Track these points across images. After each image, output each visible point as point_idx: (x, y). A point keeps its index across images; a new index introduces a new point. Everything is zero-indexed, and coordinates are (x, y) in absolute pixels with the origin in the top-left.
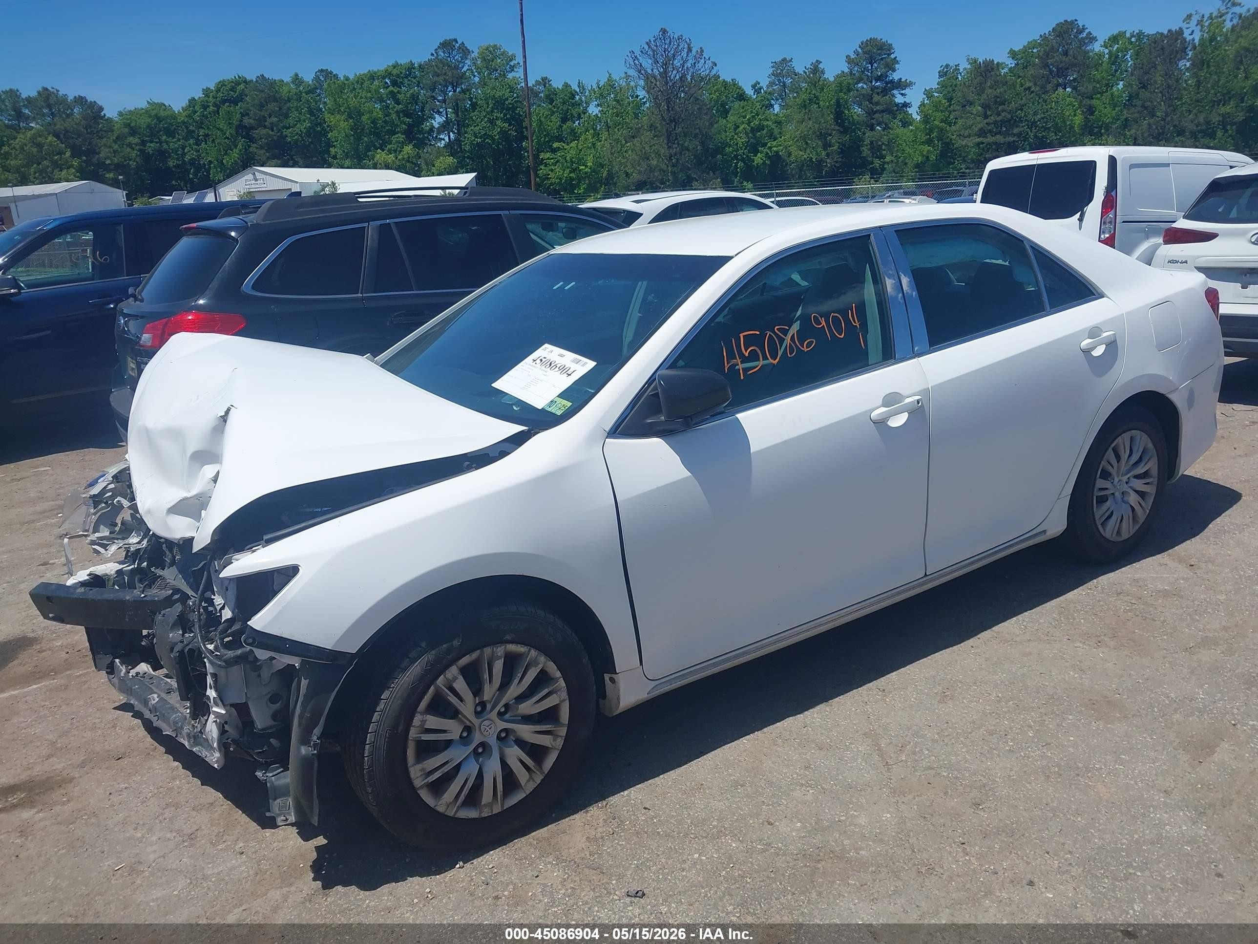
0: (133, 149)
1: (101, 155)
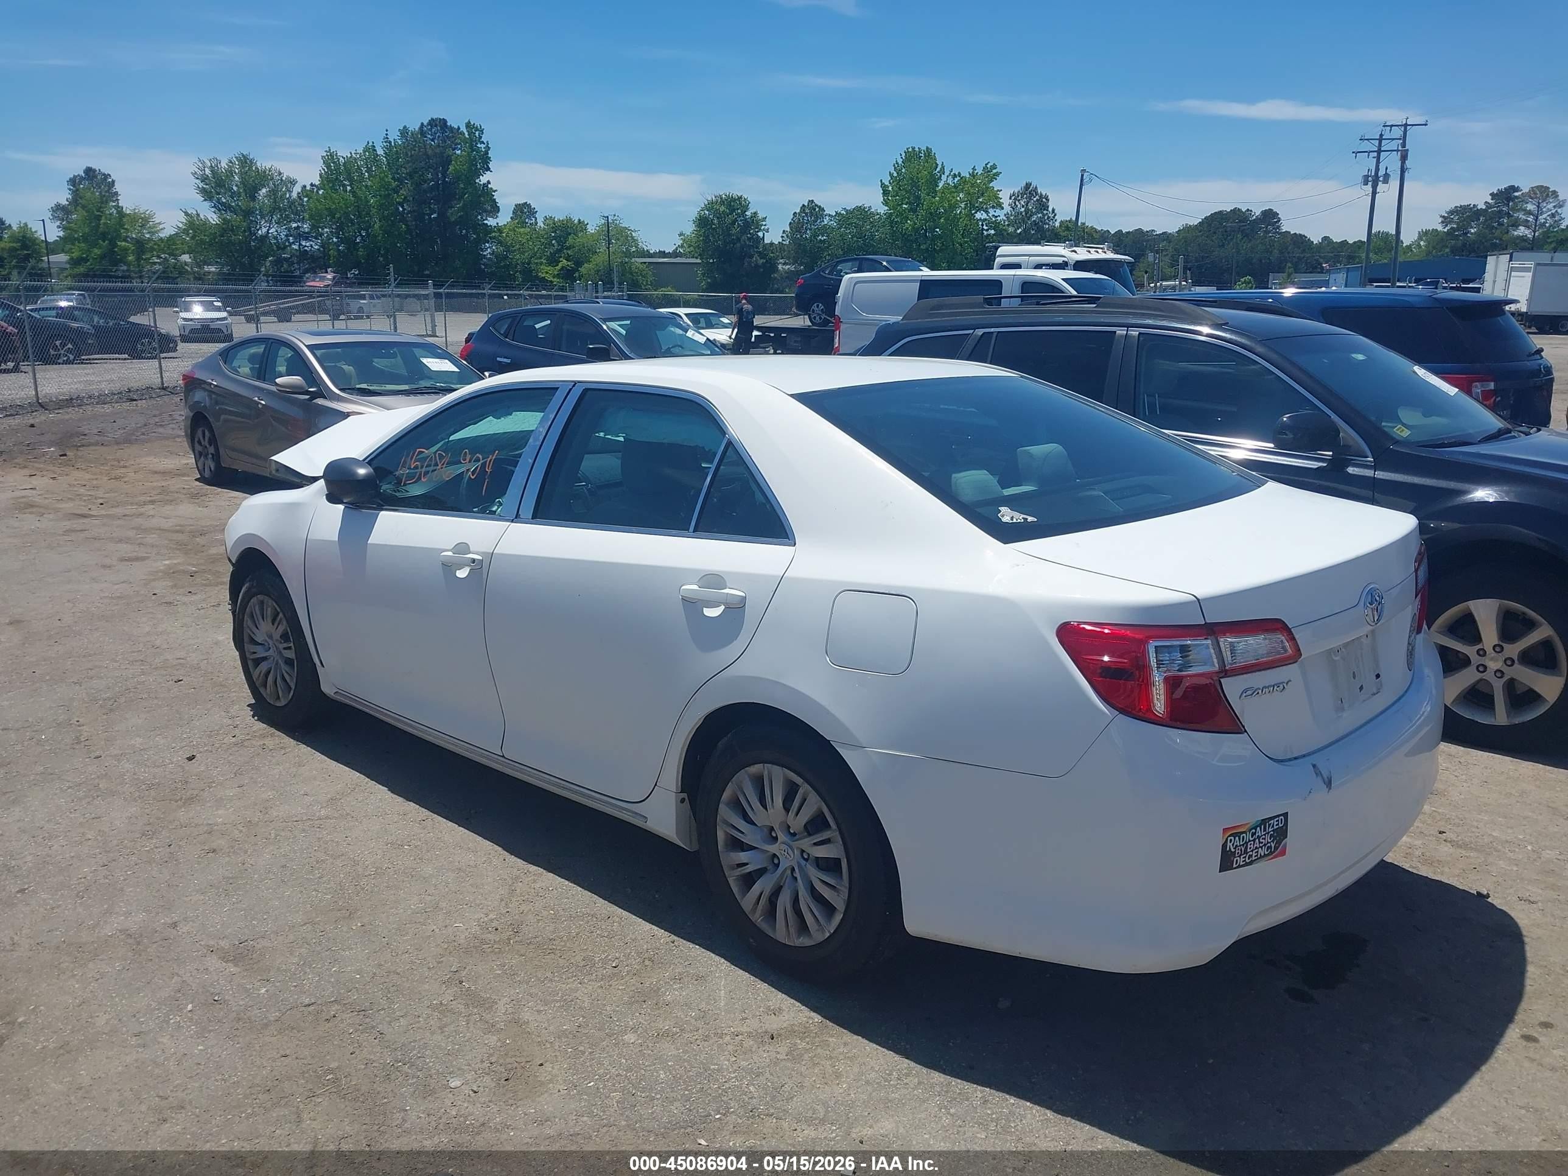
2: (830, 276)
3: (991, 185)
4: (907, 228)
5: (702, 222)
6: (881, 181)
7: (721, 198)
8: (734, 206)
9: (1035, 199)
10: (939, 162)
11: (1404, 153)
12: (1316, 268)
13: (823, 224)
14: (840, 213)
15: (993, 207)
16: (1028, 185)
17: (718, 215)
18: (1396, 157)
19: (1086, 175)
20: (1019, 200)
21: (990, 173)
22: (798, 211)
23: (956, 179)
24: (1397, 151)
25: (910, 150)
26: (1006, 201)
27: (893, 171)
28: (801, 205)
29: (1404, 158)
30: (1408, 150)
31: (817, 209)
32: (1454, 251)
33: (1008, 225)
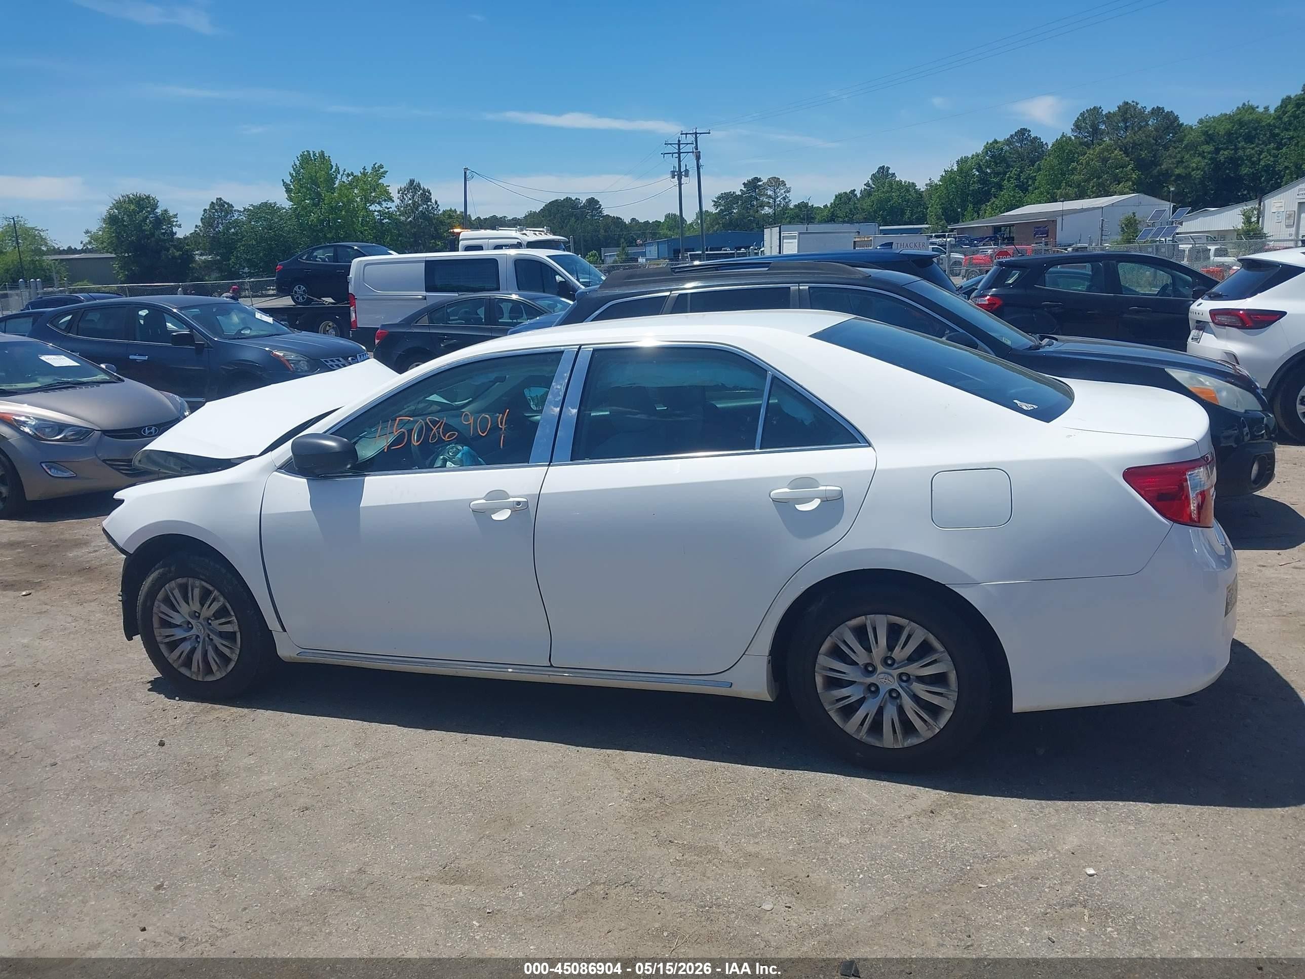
0: (1204, 157)
1: (1162, 167)
2: (307, 262)
3: (380, 182)
4: (313, 220)
5: (112, 220)
6: (283, 180)
7: (129, 198)
8: (143, 204)
9: (419, 193)
10: (334, 164)
11: (698, 154)
12: (632, 242)
13: (233, 219)
14: (248, 209)
15: (385, 200)
16: (412, 182)
17: (128, 213)
18: (692, 157)
19: (468, 172)
20: (406, 194)
21: (378, 171)
22: (208, 208)
23: (350, 178)
24: (693, 152)
25: (306, 153)
26: (395, 195)
27: (292, 172)
28: (210, 203)
29: (698, 158)
30: (700, 152)
31: (226, 206)
32: (725, 226)
33: (400, 215)
